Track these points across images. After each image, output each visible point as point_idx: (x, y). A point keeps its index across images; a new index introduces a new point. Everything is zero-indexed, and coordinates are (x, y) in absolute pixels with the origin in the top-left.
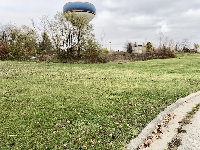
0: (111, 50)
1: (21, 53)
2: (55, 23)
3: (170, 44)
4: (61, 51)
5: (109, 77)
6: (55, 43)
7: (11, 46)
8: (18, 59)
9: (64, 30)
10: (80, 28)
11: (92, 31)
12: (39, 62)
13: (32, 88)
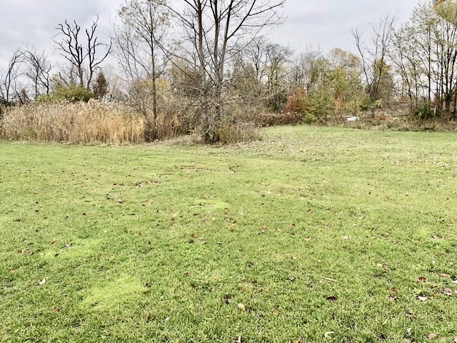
1: (327, 109)
2: (412, 31)
4: (420, 100)
7: (311, 96)
8: (321, 122)
12: (363, 128)
13: (356, 185)
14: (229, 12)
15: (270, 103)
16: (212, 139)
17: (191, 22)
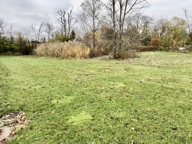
1: (169, 44)
7: (162, 39)
8: (167, 50)
12: (187, 53)
13: (184, 79)
14: (127, 3)
15: (143, 42)
16: (118, 57)
17: (110, 8)
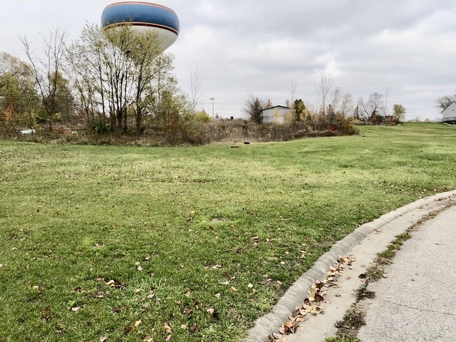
0: (215, 115)
2: (83, 50)
3: (344, 103)
4: (96, 115)
5: (211, 178)
6: (83, 97)
9: (104, 68)
10: (142, 64)
11: (170, 72)
12: (41, 141)
